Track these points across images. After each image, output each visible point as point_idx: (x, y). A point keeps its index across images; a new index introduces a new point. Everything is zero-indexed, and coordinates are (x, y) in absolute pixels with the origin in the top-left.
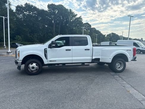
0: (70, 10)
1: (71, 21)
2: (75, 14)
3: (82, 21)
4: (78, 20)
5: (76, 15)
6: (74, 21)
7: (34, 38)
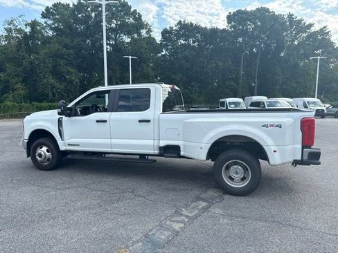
0: (290, 16)
1: (296, 43)
2: (307, 24)
3: (329, 40)
4: (315, 40)
5: (310, 25)
6: (304, 41)
7: (192, 94)
